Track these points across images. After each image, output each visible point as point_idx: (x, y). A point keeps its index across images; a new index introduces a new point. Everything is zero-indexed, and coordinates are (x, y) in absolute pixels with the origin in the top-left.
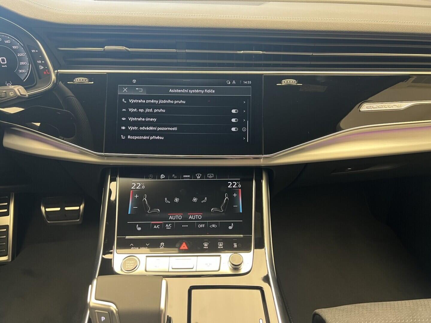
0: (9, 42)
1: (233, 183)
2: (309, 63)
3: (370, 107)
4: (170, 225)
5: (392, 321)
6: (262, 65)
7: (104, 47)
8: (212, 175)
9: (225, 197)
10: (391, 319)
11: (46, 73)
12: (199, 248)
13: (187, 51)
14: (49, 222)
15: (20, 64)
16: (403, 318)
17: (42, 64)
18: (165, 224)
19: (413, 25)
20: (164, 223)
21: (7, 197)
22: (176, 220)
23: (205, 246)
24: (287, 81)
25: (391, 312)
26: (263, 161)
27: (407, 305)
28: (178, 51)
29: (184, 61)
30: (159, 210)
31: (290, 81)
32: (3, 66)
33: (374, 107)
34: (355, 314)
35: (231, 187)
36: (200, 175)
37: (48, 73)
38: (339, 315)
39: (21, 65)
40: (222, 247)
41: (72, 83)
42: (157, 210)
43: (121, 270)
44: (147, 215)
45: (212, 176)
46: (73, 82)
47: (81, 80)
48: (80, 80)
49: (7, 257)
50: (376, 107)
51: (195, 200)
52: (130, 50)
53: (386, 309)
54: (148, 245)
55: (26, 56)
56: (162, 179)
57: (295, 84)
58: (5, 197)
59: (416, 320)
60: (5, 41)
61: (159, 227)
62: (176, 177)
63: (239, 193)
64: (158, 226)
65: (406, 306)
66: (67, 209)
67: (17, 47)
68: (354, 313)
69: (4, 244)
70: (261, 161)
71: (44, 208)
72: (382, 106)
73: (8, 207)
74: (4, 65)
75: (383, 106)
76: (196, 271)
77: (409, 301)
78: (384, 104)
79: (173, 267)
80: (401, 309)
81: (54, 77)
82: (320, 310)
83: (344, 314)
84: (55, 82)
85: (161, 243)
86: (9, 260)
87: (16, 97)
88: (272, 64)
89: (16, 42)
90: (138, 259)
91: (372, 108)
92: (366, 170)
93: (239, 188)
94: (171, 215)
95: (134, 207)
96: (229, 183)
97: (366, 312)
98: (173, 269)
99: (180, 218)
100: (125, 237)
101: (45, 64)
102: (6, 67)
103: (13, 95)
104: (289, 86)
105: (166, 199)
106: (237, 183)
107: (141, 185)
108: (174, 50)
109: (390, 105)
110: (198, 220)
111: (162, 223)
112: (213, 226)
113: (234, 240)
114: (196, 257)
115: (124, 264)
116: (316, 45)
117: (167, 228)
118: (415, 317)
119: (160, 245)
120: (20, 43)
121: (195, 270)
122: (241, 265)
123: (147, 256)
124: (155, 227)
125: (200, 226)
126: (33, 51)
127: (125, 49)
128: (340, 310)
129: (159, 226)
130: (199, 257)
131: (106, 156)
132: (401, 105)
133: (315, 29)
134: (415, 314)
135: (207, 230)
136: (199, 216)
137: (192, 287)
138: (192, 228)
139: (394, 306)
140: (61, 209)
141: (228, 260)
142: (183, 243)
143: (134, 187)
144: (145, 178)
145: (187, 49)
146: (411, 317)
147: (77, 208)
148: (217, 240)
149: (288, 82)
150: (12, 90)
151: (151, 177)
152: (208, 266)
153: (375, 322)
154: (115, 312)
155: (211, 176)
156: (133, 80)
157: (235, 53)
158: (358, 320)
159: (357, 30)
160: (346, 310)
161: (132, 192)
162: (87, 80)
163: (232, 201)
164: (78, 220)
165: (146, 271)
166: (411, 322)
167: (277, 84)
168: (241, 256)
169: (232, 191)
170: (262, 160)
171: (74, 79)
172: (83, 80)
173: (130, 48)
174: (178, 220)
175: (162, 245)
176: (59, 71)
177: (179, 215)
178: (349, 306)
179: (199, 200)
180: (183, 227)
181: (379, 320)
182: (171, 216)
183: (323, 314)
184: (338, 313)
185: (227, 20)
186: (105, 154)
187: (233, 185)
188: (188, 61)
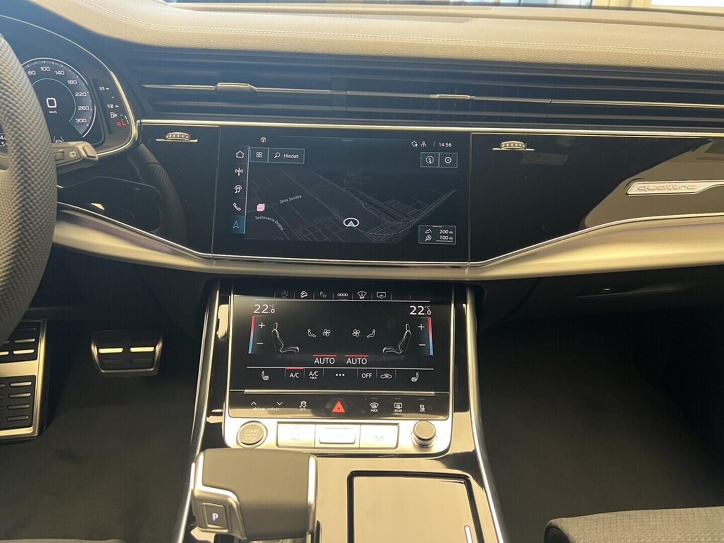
0: (62, 73)
1: (419, 307)
2: (545, 116)
3: (643, 188)
4: (315, 372)
5: (679, 539)
6: (469, 117)
7: (216, 84)
8: (384, 294)
9: (406, 331)
10: (676, 536)
11: (121, 123)
12: (363, 412)
13: (349, 93)
14: (103, 371)
15: (79, 109)
16: (696, 535)
17: (114, 110)
18: (308, 371)
19: (715, 57)
20: (306, 369)
21: (35, 329)
22: (325, 365)
23: (373, 407)
24: (510, 144)
25: (676, 525)
26: (469, 271)
27: (702, 514)
28: (334, 93)
29: (343, 109)
30: (298, 349)
31: (514, 144)
32: (50, 112)
33: (652, 188)
34: (617, 527)
35: (416, 314)
36: (364, 294)
37: (124, 124)
38: (590, 529)
39: (80, 111)
40: (401, 411)
41: (163, 140)
42: (295, 348)
43: (238, 443)
44: (279, 356)
45: (384, 296)
46: (165, 139)
47: (178, 136)
48: (176, 137)
49: (32, 428)
50: (654, 188)
51: (356, 333)
52: (258, 90)
53: (667, 519)
54: (279, 405)
55: (89, 97)
56: (303, 298)
57: (523, 149)
58: (31, 329)
59: (717, 538)
60: (56, 72)
61: (298, 375)
62: (326, 295)
63: (428, 325)
64: (296, 374)
65: (700, 516)
66: (133, 350)
67: (75, 82)
68: (615, 525)
69: (28, 406)
70: (465, 272)
71: (96, 348)
72: (663, 187)
73: (35, 346)
74: (53, 109)
75: (665, 188)
76: (359, 448)
77: (706, 508)
78: (666, 184)
79: (321, 441)
80: (693, 521)
81: (135, 131)
82: (558, 520)
83: (598, 526)
84: (136, 139)
85: (301, 401)
86: (35, 434)
87: (81, 159)
88: (484, 117)
89: (73, 73)
90: (265, 426)
91: (647, 189)
92: (633, 292)
93: (427, 316)
94: (317, 357)
95: (258, 343)
96: (411, 307)
97: (635, 524)
98: (321, 443)
99: (332, 362)
100: (243, 390)
101: (122, 110)
102: (55, 113)
103: (75, 155)
104: (513, 152)
105: (309, 331)
106: (426, 307)
107: (269, 307)
108: (328, 92)
109: (676, 186)
110: (361, 365)
111: (303, 370)
112: (387, 376)
113: (420, 399)
114: (359, 426)
115: (241, 433)
116: (557, 87)
117: (311, 378)
118: (716, 534)
119: (300, 405)
120: (79, 76)
121: (358, 446)
122: (432, 440)
123: (279, 423)
124: (292, 375)
125: (364, 376)
126: (101, 89)
127: (250, 88)
128: (591, 520)
129: (298, 373)
130: (363, 426)
131: (215, 259)
132: (694, 186)
133: (557, 62)
134: (715, 529)
135: (376, 382)
136: (362, 359)
137: (354, 473)
138: (352, 379)
139: (680, 516)
140: (123, 351)
141: (412, 430)
142: (337, 402)
143: (257, 311)
144: (276, 297)
145: (349, 90)
146: (709, 534)
147: (151, 349)
148: (393, 399)
149: (512, 145)
150: (73, 148)
151: (285, 295)
152: (378, 440)
153: (650, 540)
154: (235, 505)
155: (381, 296)
156: (262, 138)
157: (427, 98)
158: (623, 536)
159: (625, 64)
160: (602, 520)
161: (255, 318)
162: (187, 137)
163: (418, 336)
164: (152, 369)
165: (277, 445)
166: (709, 542)
167: (494, 149)
168: (433, 425)
169: (417, 320)
170: (467, 270)
171: (166, 134)
172: (180, 137)
173: (257, 87)
174: (329, 365)
175: (304, 405)
176: (142, 121)
177: (330, 357)
178: (606, 515)
179: (364, 333)
180: (337, 377)
181: (656, 537)
182: (317, 359)
183: (563, 526)
184: (589, 524)
185: (415, 45)
186: (213, 255)
187: (418, 310)
188: (350, 109)
